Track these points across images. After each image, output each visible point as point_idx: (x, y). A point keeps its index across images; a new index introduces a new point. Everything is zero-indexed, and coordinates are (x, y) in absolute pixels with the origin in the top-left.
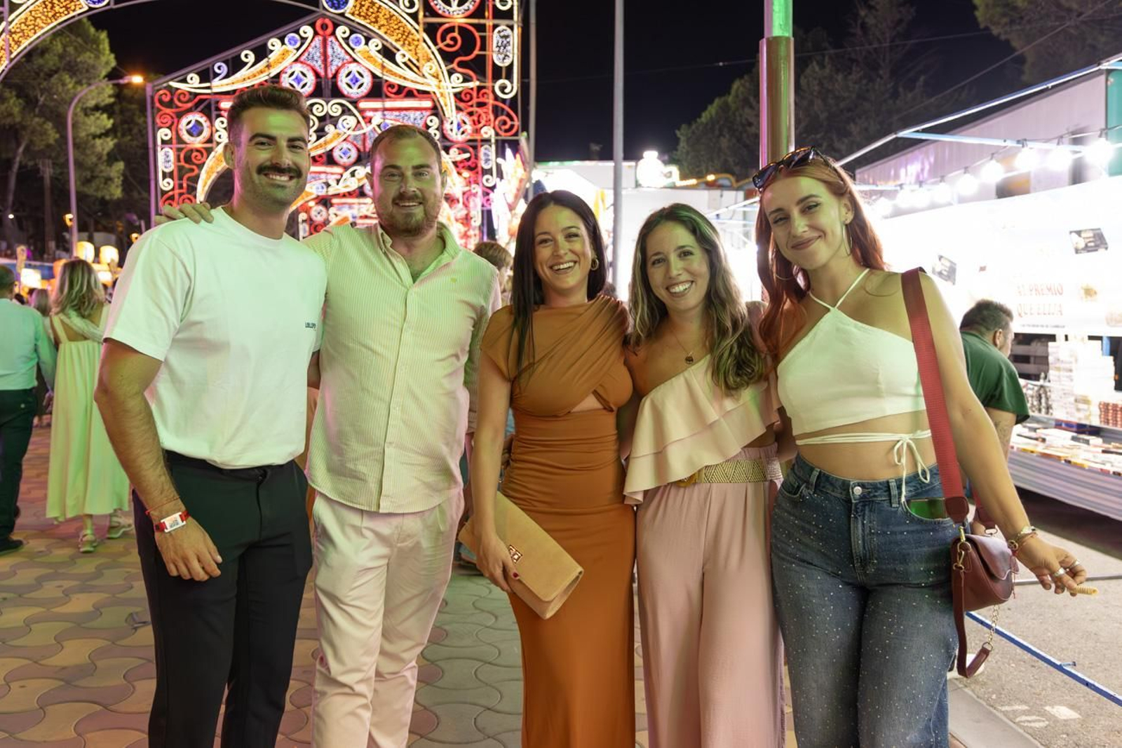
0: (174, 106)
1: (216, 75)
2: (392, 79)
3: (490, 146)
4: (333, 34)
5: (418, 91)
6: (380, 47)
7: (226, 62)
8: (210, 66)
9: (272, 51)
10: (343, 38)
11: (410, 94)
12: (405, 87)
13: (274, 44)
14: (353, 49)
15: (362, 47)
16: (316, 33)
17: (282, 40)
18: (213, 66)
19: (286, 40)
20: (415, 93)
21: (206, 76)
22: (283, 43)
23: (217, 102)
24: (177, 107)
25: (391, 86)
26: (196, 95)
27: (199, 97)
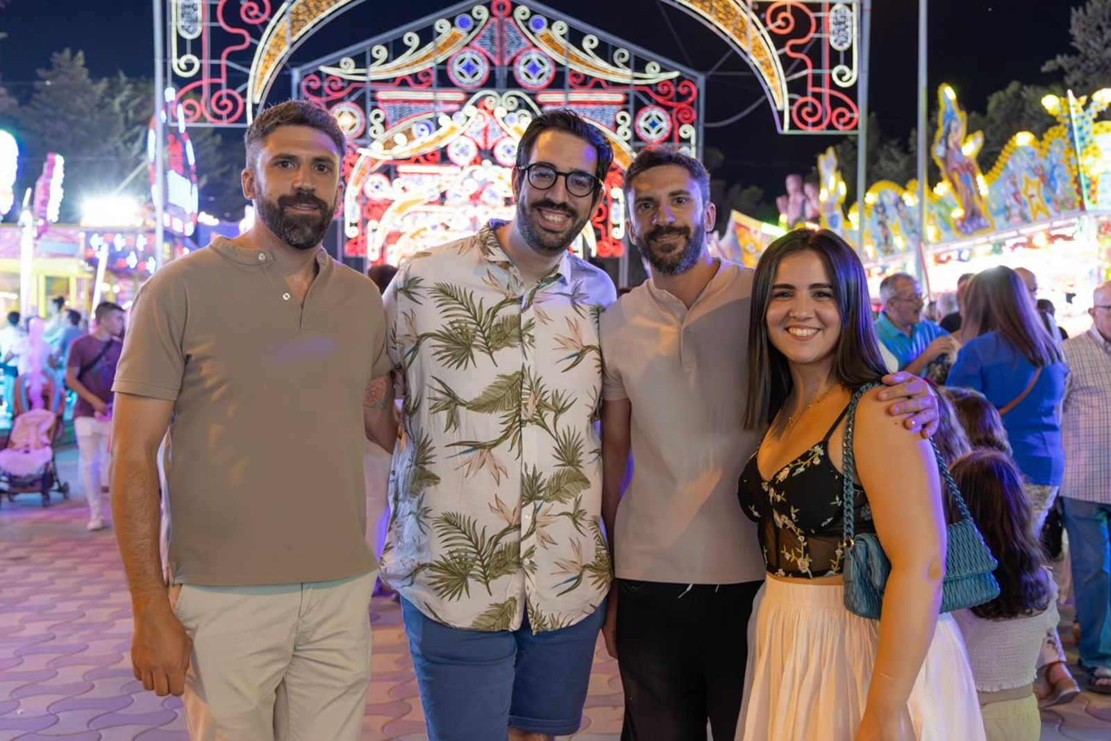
0: (324, 94)
1: (374, 60)
2: (578, 68)
3: (690, 148)
4: (511, 15)
5: (607, 82)
6: (565, 31)
7: (386, 45)
8: (368, 49)
9: (439, 34)
10: (522, 21)
11: (598, 85)
12: (592, 77)
13: (442, 26)
14: (533, 33)
15: (543, 30)
16: (491, 15)
17: (452, 21)
18: (371, 50)
19: (457, 21)
20: (604, 84)
21: (362, 61)
22: (453, 25)
23: (373, 92)
24: (328, 95)
25: (575, 75)
26: (350, 82)
27: (353, 85)
